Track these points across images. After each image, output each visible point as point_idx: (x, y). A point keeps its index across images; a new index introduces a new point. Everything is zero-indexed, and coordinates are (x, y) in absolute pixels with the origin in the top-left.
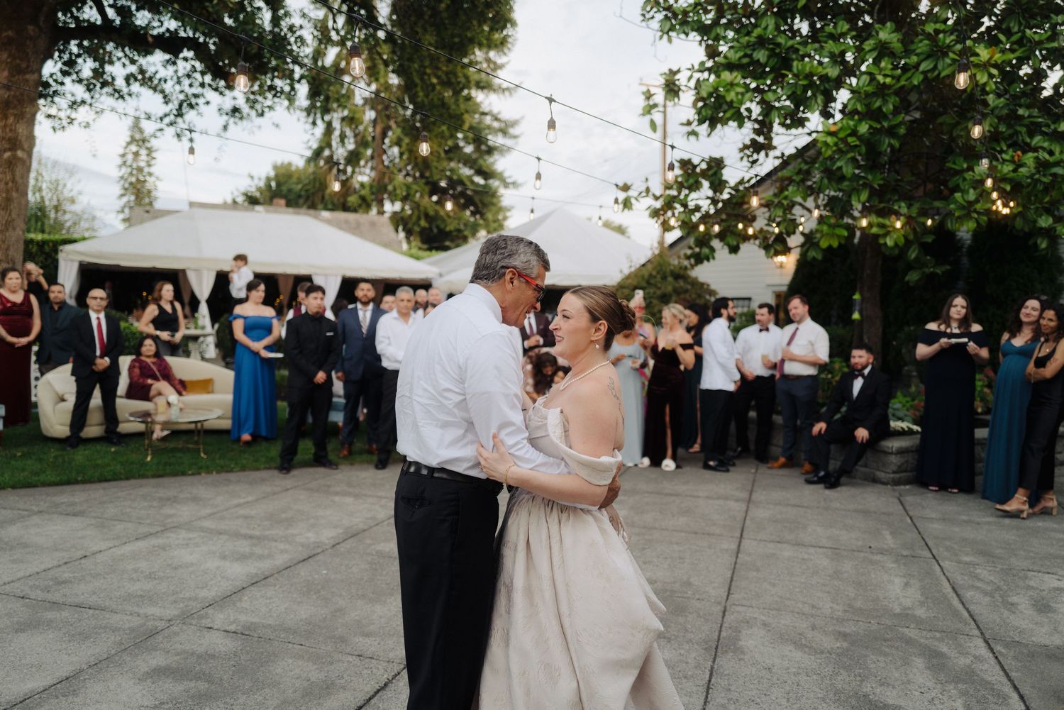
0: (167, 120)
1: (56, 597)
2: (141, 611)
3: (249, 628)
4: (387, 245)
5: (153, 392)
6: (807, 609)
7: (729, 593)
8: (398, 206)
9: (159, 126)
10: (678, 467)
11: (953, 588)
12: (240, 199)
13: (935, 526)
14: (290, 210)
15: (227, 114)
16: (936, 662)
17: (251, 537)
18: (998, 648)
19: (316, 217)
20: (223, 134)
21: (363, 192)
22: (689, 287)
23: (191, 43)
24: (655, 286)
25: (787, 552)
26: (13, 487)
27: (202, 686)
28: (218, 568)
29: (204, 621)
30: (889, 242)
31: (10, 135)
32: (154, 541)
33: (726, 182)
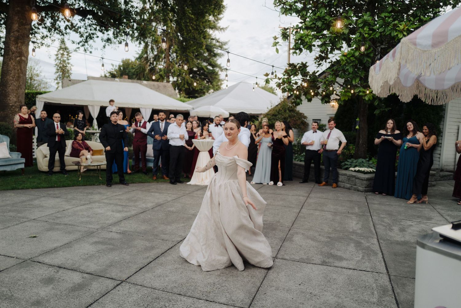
0: (81, 44)
1: (58, 221)
2: (87, 226)
3: (125, 232)
4: (170, 96)
5: (81, 154)
6: (319, 230)
7: (293, 225)
8: (175, 79)
9: (78, 46)
10: (283, 185)
11: (374, 225)
12: (108, 75)
13: (376, 206)
14: (130, 80)
15: (105, 41)
16: (358, 244)
17: (122, 205)
18: (381, 241)
19: (141, 84)
20: (103, 49)
21: (161, 73)
22: (295, 115)
23: (91, 12)
24: (281, 114)
25: (317, 213)
26: (32, 188)
27: (111, 247)
28: (111, 214)
29: (109, 230)
30: (367, 98)
31: (19, 50)
32: (87, 206)
33: (309, 72)
